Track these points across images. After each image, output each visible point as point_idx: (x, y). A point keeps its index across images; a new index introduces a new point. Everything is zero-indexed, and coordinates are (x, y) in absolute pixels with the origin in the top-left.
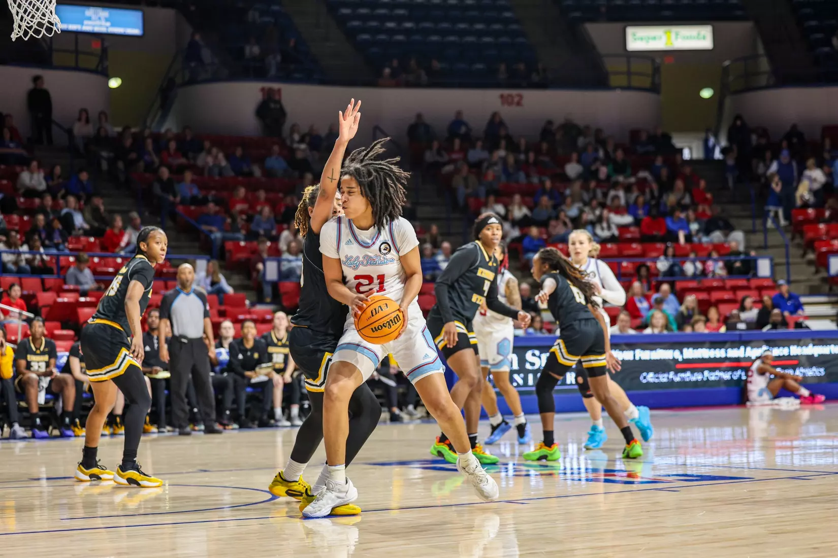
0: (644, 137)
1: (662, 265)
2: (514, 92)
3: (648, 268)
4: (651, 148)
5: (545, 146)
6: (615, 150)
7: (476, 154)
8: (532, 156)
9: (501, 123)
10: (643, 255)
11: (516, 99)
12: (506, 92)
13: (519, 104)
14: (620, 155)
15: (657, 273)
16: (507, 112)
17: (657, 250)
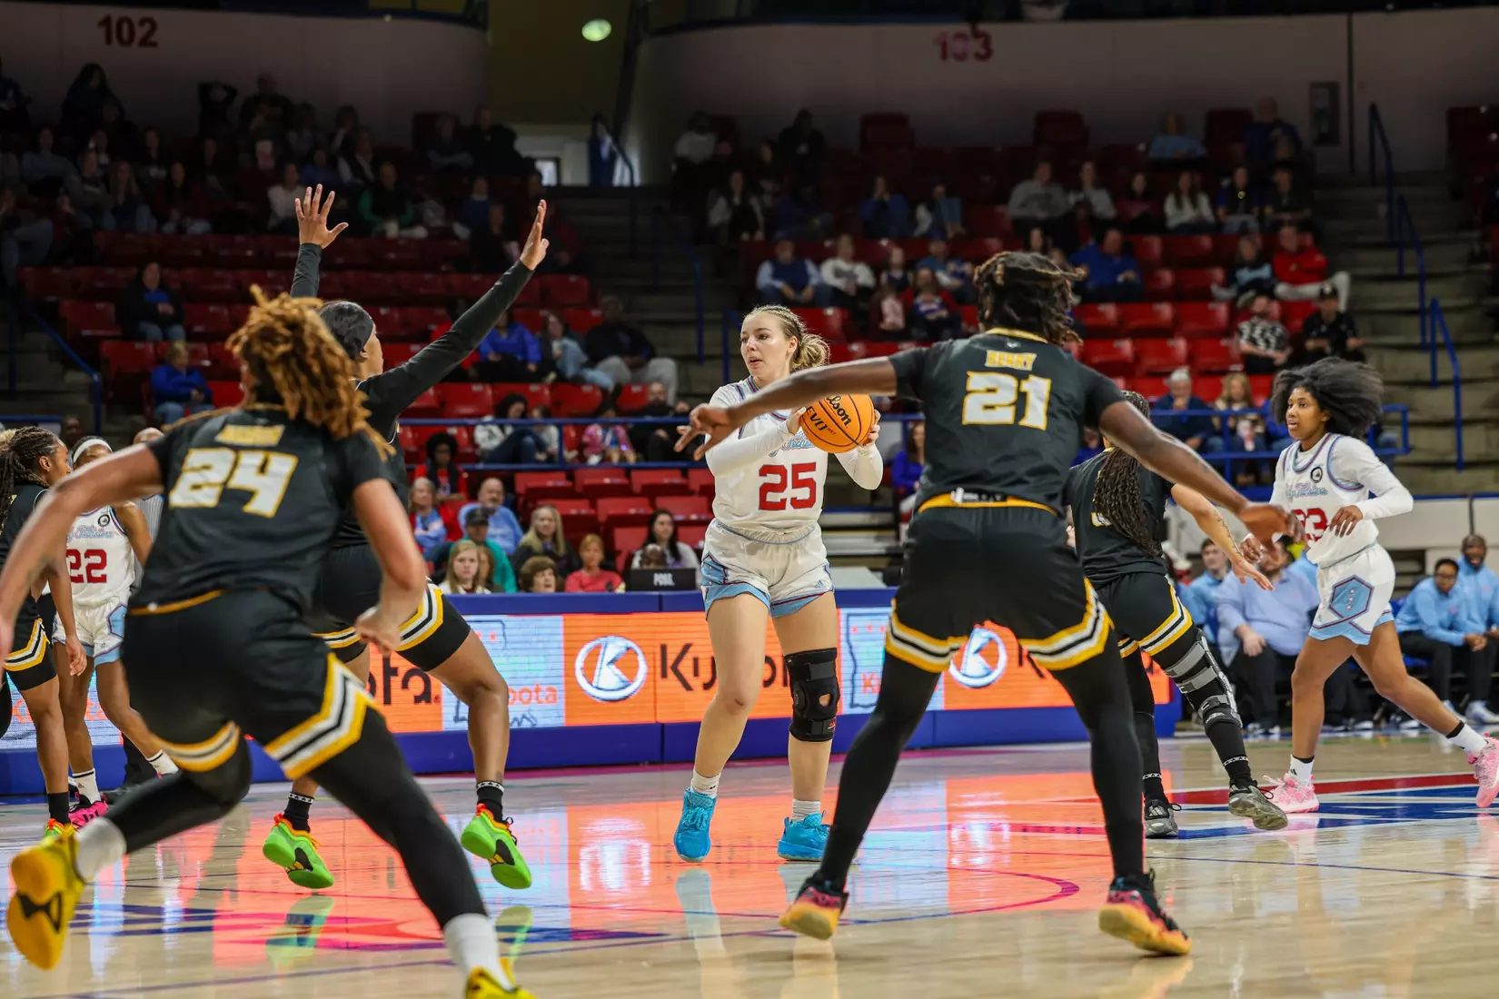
0: (447, 130)
1: (488, 436)
2: (136, 14)
3: (452, 441)
4: (464, 159)
5: (211, 147)
6: (375, 165)
7: (44, 162)
8: (179, 172)
9: (104, 91)
10: (440, 410)
11: (140, 32)
12: (116, 13)
13: (145, 42)
14: (388, 172)
15: (475, 455)
16: (119, 61)
17: (475, 399)
